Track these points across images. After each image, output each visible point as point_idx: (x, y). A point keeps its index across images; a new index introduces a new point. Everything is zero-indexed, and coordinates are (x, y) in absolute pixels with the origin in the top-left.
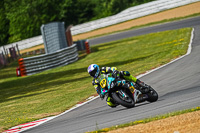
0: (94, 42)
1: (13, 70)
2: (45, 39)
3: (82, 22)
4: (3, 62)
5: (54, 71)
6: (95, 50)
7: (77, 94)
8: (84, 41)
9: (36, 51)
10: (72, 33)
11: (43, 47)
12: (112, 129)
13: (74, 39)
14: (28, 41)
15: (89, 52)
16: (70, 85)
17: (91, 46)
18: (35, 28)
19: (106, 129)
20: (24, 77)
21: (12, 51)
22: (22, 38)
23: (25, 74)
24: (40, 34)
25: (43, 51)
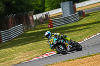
0: (87, 11)
1: (46, 25)
2: (63, 10)
3: (81, 2)
4: (42, 21)
5: (67, 25)
6: (88, 15)
7: (78, 37)
8: (82, 11)
9: (58, 16)
10: (76, 7)
11: (62, 13)
12: (96, 55)
13: (77, 10)
14: (54, 10)
15: (85, 17)
16: (75, 33)
17: (86, 13)
18: (58, 4)
19: (93, 55)
20: (52, 28)
21: (46, 15)
22: (51, 9)
23: (53, 27)
24: (60, 7)
25: (61, 16)
